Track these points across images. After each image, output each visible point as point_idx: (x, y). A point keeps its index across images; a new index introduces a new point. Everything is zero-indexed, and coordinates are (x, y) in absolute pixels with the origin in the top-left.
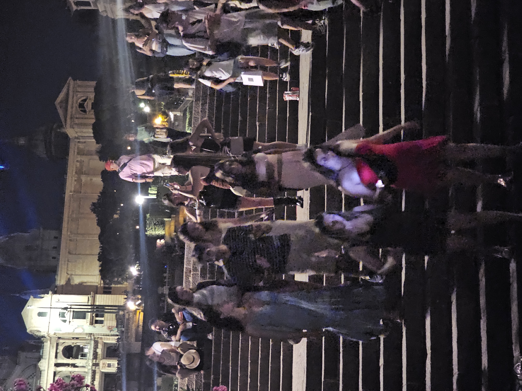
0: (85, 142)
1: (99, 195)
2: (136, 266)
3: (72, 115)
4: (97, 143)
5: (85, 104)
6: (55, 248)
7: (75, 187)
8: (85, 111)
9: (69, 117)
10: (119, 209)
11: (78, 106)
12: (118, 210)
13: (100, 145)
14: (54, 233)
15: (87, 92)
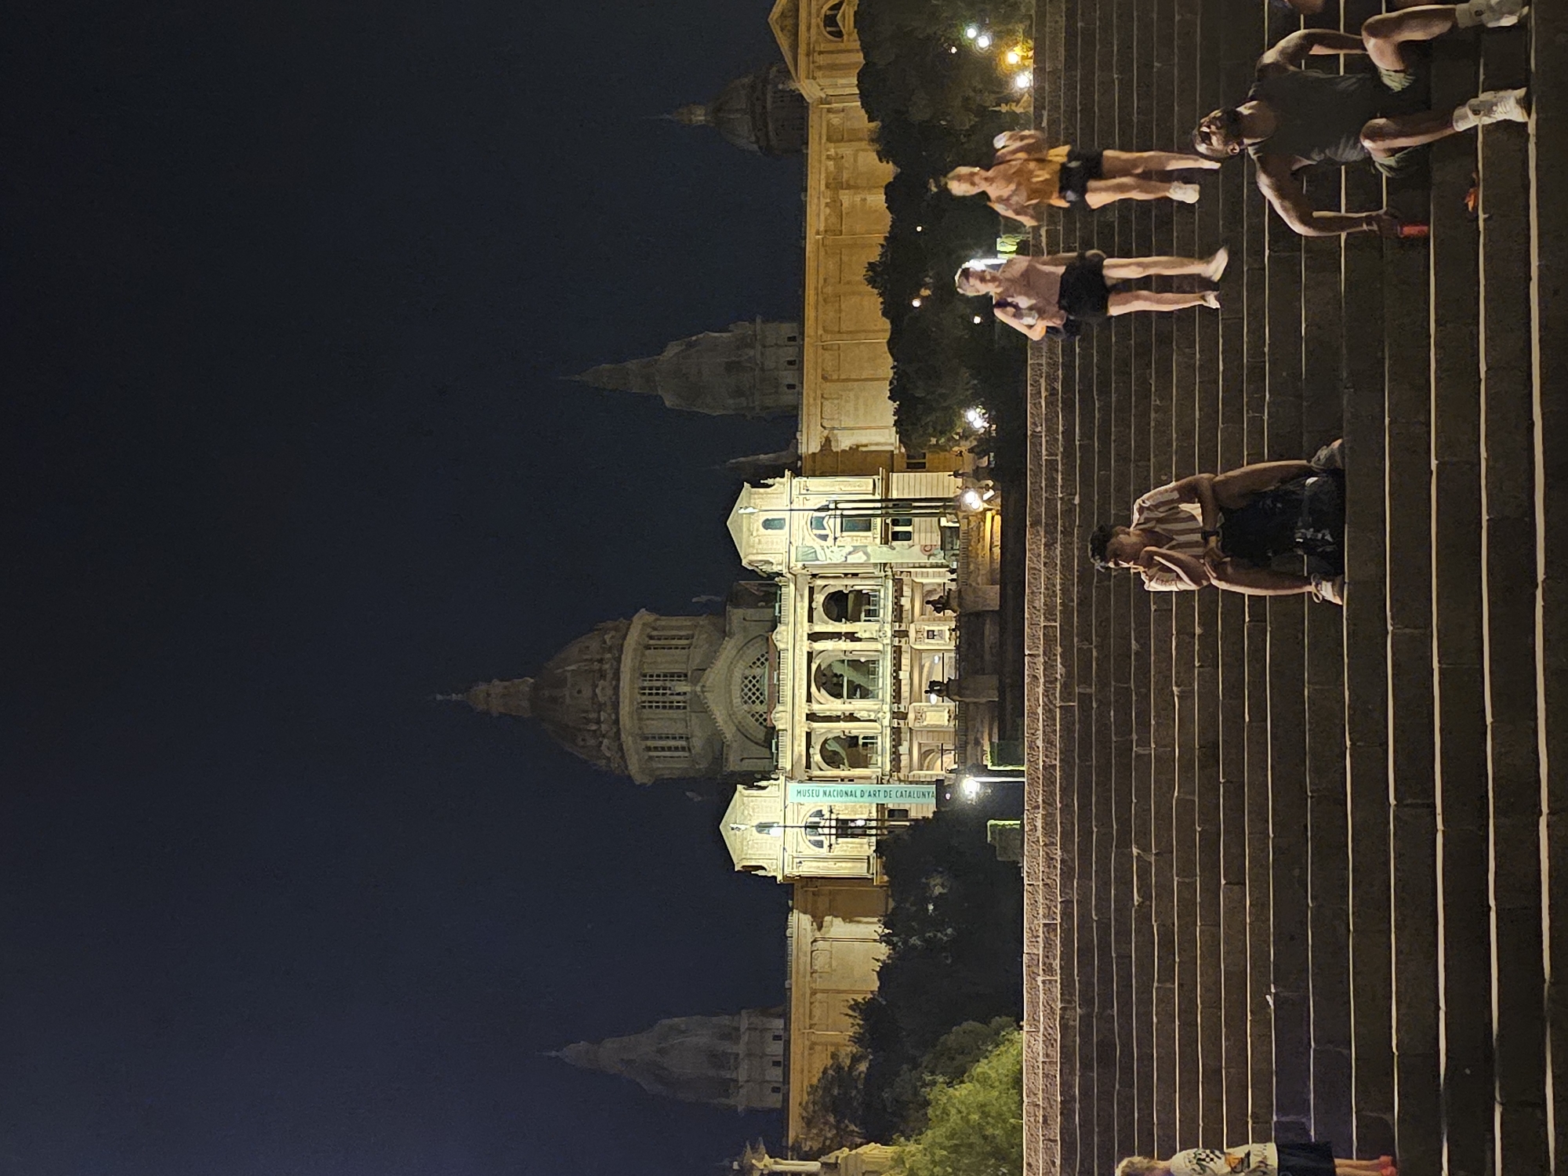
0: (843, 111)
2: (980, 408)
3: (809, 44)
4: (870, 118)
5: (838, 17)
6: (791, 363)
7: (826, 220)
8: (839, 34)
9: (802, 50)
11: (822, 24)
14: (788, 329)
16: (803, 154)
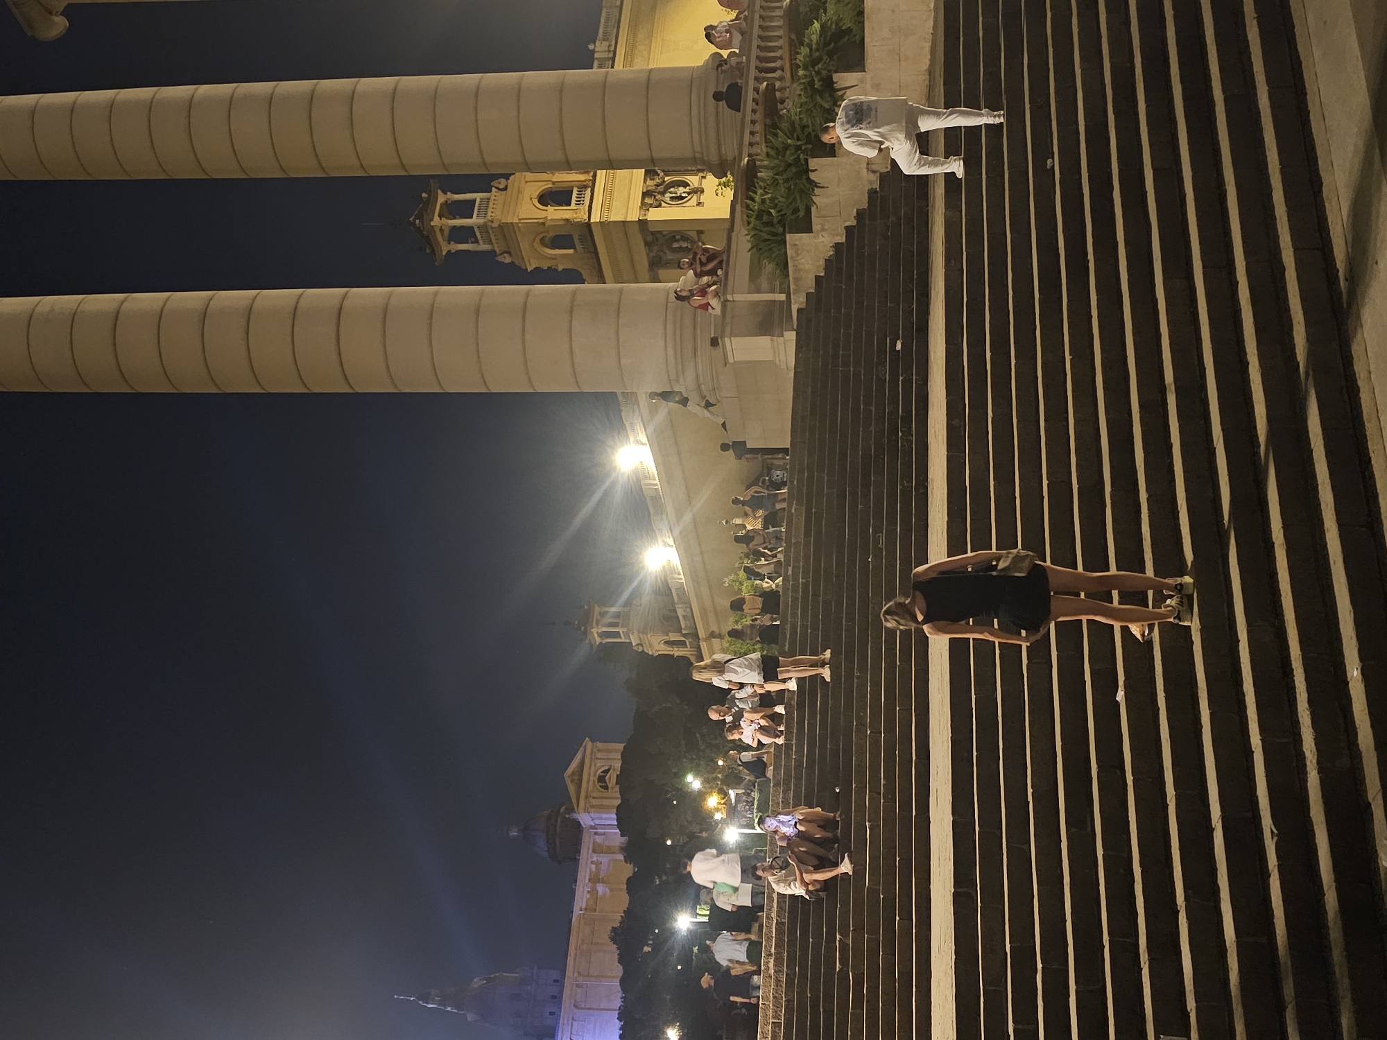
0: (604, 834)
1: (623, 915)
2: (676, 1030)
3: (587, 792)
4: (621, 836)
5: (607, 778)
6: (554, 997)
7: (587, 900)
8: (606, 788)
9: (583, 795)
10: (651, 937)
11: (596, 781)
12: (651, 940)
13: (627, 838)
14: (555, 974)
15: (610, 759)
16: (576, 859)
